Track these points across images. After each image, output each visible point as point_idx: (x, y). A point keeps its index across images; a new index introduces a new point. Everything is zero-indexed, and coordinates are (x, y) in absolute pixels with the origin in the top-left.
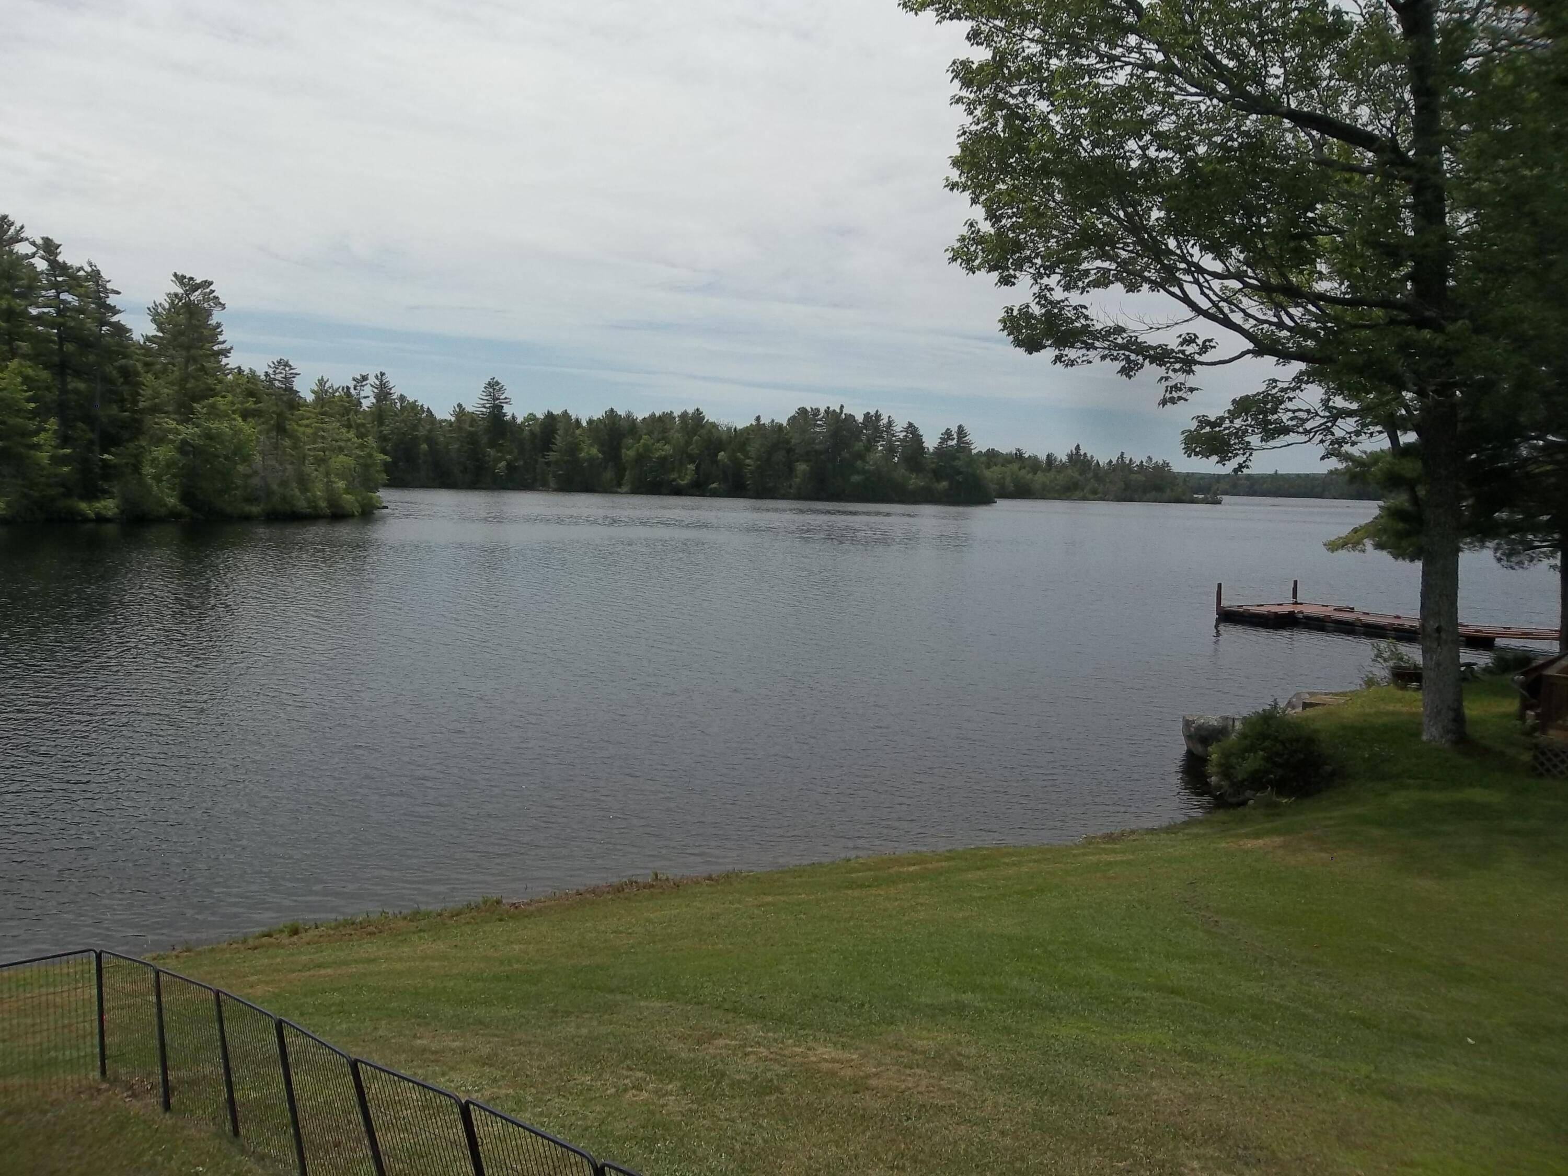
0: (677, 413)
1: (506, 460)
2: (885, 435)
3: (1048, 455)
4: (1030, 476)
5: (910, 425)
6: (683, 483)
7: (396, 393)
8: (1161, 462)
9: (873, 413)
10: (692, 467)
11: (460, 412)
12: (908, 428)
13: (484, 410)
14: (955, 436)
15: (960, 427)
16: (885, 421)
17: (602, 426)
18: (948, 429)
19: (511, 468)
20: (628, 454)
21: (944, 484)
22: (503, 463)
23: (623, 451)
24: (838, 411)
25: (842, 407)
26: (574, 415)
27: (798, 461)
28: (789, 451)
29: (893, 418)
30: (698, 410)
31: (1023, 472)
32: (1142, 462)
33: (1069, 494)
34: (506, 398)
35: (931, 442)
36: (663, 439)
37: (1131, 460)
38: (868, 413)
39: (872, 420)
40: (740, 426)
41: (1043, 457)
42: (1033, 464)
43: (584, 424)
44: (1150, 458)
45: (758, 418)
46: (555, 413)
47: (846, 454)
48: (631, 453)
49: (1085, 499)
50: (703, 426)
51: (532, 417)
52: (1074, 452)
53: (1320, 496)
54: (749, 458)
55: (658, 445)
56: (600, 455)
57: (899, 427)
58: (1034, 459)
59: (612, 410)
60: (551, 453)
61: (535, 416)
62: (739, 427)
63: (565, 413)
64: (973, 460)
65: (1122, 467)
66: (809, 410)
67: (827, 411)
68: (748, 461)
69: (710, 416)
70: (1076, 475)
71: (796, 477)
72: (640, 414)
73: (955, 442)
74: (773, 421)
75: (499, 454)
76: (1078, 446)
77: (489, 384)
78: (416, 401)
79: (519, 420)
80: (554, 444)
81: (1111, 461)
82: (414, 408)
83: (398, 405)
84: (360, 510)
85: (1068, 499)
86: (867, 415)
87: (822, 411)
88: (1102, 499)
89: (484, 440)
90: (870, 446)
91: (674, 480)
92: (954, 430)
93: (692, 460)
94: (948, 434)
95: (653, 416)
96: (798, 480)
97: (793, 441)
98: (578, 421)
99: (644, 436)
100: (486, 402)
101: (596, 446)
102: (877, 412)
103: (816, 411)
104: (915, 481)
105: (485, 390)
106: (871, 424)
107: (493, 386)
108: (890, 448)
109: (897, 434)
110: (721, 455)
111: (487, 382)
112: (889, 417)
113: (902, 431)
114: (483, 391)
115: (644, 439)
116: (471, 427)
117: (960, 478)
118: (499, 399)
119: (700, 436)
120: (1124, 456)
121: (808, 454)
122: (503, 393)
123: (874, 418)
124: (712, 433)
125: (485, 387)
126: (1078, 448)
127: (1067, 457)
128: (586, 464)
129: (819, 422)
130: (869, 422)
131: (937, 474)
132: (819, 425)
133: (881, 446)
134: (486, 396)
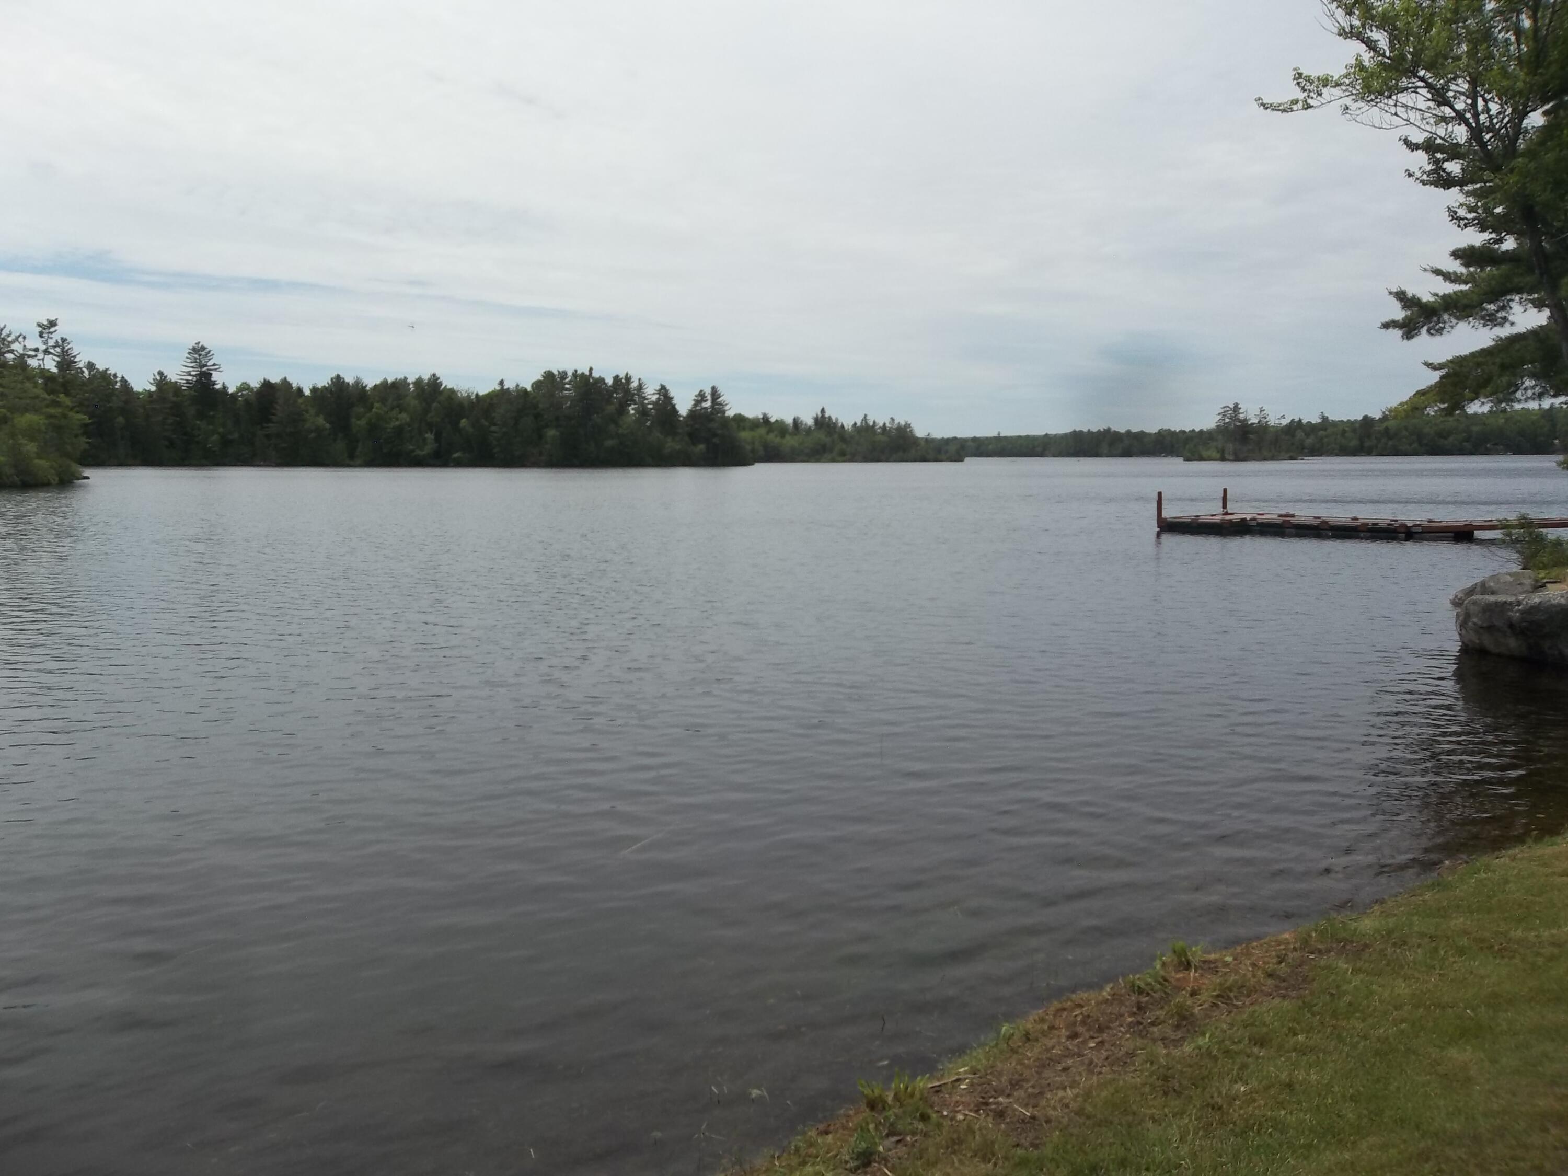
0: (411, 379)
1: (219, 433)
2: (636, 397)
3: (795, 419)
4: (778, 440)
5: (663, 388)
6: (424, 453)
7: (81, 361)
8: (903, 424)
9: (623, 375)
10: (430, 436)
11: (162, 382)
12: (660, 390)
13: (190, 378)
14: (709, 397)
15: (713, 388)
16: (634, 384)
17: (328, 395)
19: (226, 442)
20: (359, 424)
21: (702, 447)
22: (215, 437)
23: (353, 420)
24: (587, 373)
25: (591, 369)
26: (295, 382)
27: (547, 426)
28: (537, 416)
29: (644, 380)
30: (434, 375)
31: (771, 436)
32: (885, 424)
33: (818, 456)
34: (214, 365)
35: (683, 406)
36: (398, 406)
37: (874, 422)
38: (617, 376)
39: (622, 383)
41: (789, 421)
42: (780, 428)
43: (307, 392)
44: (893, 419)
45: (502, 383)
46: (273, 381)
47: (597, 418)
48: (363, 422)
49: (833, 460)
50: (441, 393)
51: (245, 387)
52: (820, 415)
53: (1041, 455)
54: (495, 425)
55: (394, 413)
56: (328, 426)
57: (651, 393)
58: (780, 424)
59: (338, 376)
60: (271, 425)
61: (249, 385)
62: (481, 393)
63: (285, 381)
64: (726, 422)
65: (865, 430)
66: (556, 373)
67: (575, 374)
68: (493, 428)
69: (448, 382)
70: (824, 437)
71: (546, 443)
72: (371, 381)
73: (709, 403)
74: (518, 385)
75: (211, 427)
76: (823, 409)
77: (194, 349)
78: (107, 370)
79: (231, 390)
80: (274, 414)
81: (855, 424)
82: (105, 377)
83: (86, 374)
84: (57, 479)
86: (616, 378)
87: (570, 374)
89: (191, 411)
90: (622, 409)
91: (413, 451)
92: (708, 392)
93: (430, 427)
94: (701, 397)
95: (385, 383)
96: (548, 446)
97: (541, 406)
98: (300, 390)
99: (376, 405)
100: (191, 369)
101: (322, 416)
102: (627, 374)
103: (563, 375)
104: (672, 445)
105: (189, 356)
106: (621, 387)
107: (199, 352)
108: (643, 412)
109: (649, 397)
110: (463, 422)
111: (191, 347)
112: (640, 379)
113: (654, 394)
114: (187, 358)
115: (377, 408)
116: (175, 399)
117: (716, 440)
118: (206, 366)
119: (439, 402)
120: (868, 418)
121: (557, 419)
122: (210, 359)
123: (624, 381)
124: (452, 399)
125: (189, 353)
126: (823, 411)
127: (813, 421)
128: (313, 435)
129: (567, 386)
130: (619, 385)
131: (694, 437)
132: (567, 389)
133: (633, 409)
134: (191, 362)
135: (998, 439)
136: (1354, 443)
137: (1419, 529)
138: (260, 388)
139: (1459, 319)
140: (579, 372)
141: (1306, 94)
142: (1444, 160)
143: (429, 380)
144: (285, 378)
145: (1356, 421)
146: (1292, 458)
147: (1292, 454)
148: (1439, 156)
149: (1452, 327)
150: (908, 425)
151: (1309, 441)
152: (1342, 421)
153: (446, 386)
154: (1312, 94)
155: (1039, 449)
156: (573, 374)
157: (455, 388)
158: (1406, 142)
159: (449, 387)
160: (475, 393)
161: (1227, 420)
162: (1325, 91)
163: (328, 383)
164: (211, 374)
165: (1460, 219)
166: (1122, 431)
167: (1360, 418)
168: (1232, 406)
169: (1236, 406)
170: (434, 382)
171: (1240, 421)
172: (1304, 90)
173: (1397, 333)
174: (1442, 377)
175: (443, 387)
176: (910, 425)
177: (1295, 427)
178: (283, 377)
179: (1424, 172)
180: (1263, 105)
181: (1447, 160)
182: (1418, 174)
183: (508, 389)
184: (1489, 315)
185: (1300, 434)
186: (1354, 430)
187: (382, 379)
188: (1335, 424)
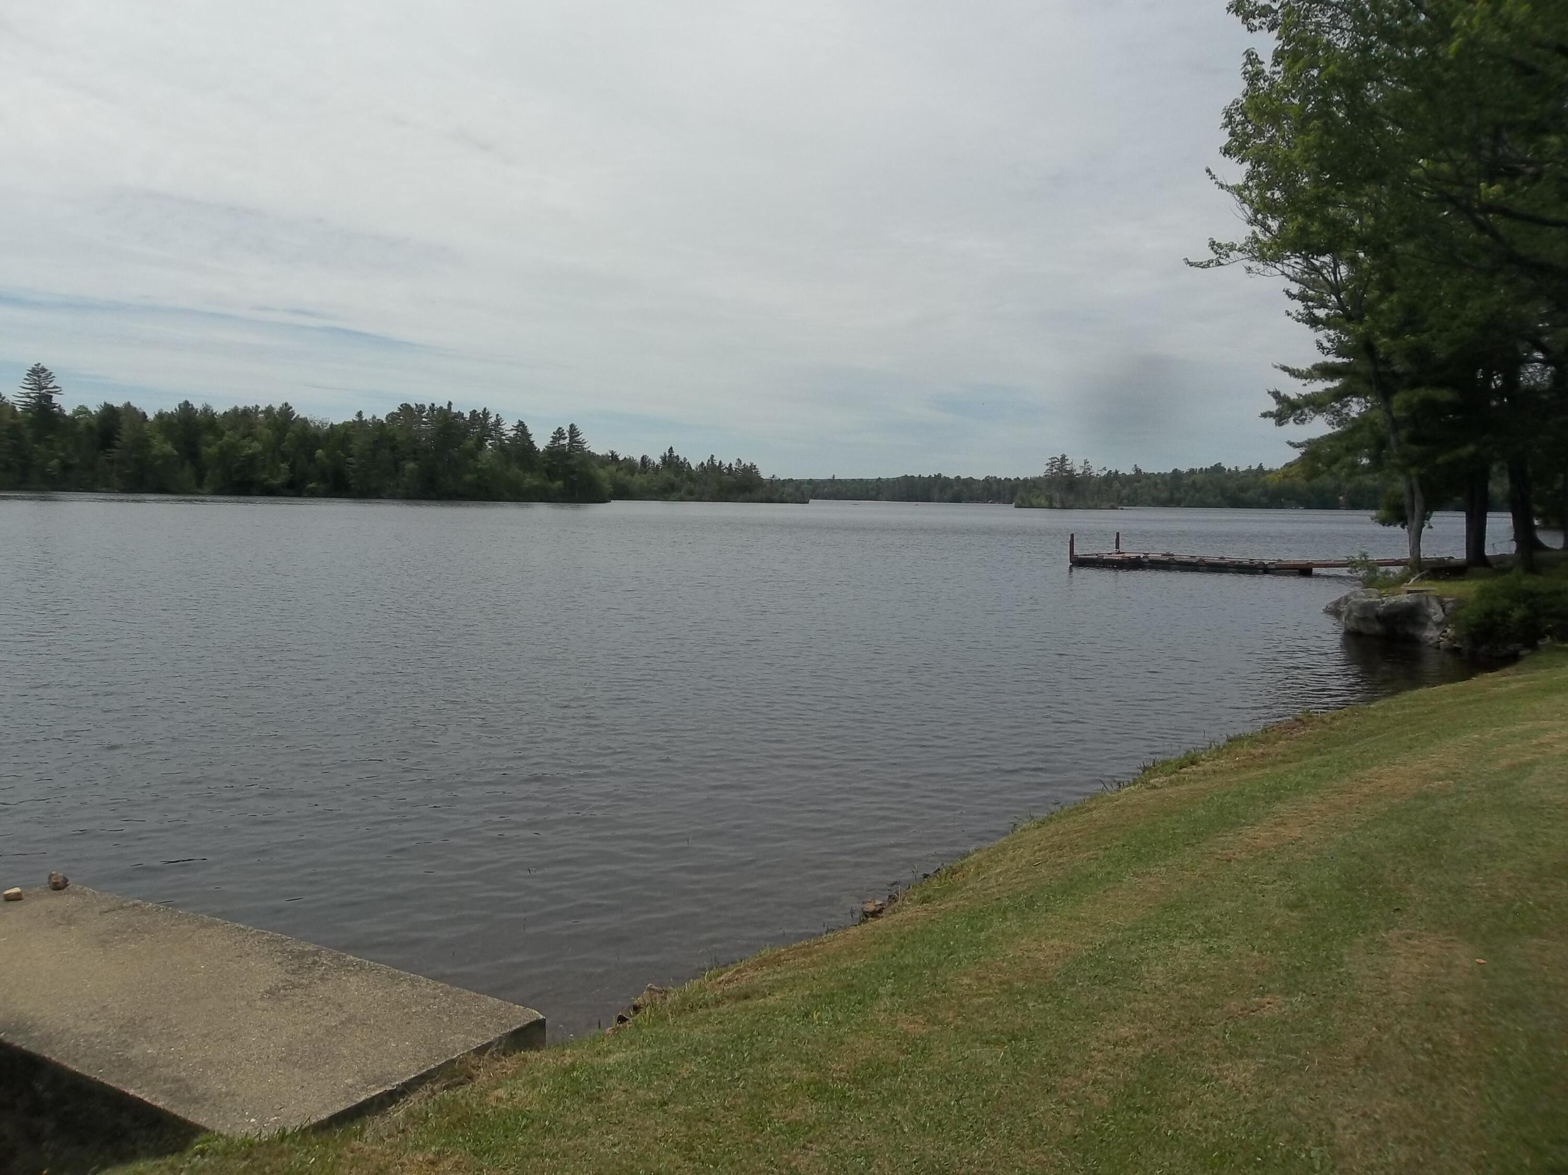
0: (262, 408)
1: (59, 458)
2: (493, 433)
3: (643, 458)
4: (628, 477)
5: (521, 424)
6: (275, 482)
8: (749, 465)
9: (480, 411)
10: (284, 466)
12: (518, 426)
13: (28, 400)
14: (567, 435)
15: (572, 426)
16: (493, 419)
17: (175, 421)
18: (560, 428)
19: (66, 467)
20: (210, 451)
21: (559, 483)
22: (55, 462)
23: (203, 447)
24: (446, 407)
25: (450, 404)
26: (139, 407)
27: (404, 459)
28: (393, 449)
29: (501, 416)
30: (286, 404)
31: (621, 473)
32: (731, 465)
33: (666, 495)
34: (55, 387)
35: (541, 441)
36: (249, 434)
37: (720, 463)
38: (475, 411)
39: (479, 419)
40: (338, 420)
41: (637, 459)
42: (628, 466)
43: (152, 417)
44: (738, 460)
45: (359, 414)
46: (115, 405)
47: (455, 452)
48: (213, 450)
49: (681, 499)
50: (294, 422)
51: (83, 410)
52: (668, 454)
53: (876, 498)
54: (352, 456)
55: (246, 441)
56: (175, 452)
57: (508, 428)
58: (629, 462)
59: (187, 403)
60: (114, 450)
61: (88, 408)
62: (336, 422)
63: (128, 405)
64: (585, 460)
65: (712, 470)
66: (413, 406)
67: (433, 408)
68: (350, 460)
69: (300, 412)
70: (672, 476)
71: (403, 476)
72: (220, 408)
73: (567, 441)
74: (374, 417)
75: (50, 451)
76: (671, 448)
77: (33, 370)
79: (69, 413)
80: (118, 440)
81: (702, 464)
85: (666, 499)
86: (474, 413)
88: (699, 500)
89: (29, 434)
90: (480, 444)
91: (266, 480)
92: (566, 429)
93: (285, 457)
94: (559, 434)
95: (236, 410)
96: (405, 479)
97: (398, 438)
98: (144, 415)
99: (228, 433)
100: (30, 391)
101: (170, 443)
102: (485, 409)
103: (421, 408)
104: (530, 480)
105: (27, 377)
106: (479, 422)
107: (38, 374)
108: (501, 448)
109: (507, 433)
110: (319, 452)
111: (30, 369)
112: (497, 415)
113: (512, 430)
114: (26, 379)
115: (229, 437)
116: (12, 421)
117: (574, 477)
118: (46, 388)
119: (293, 432)
120: (714, 458)
121: (415, 452)
122: (51, 382)
123: (481, 416)
124: (307, 429)
125: (28, 375)
126: (671, 449)
127: (660, 460)
128: (159, 462)
129: (424, 419)
130: (476, 420)
131: (551, 473)
132: (425, 423)
133: (490, 444)
134: (30, 384)
135: (833, 481)
136: (1165, 495)
137: (1273, 566)
138: (101, 412)
139: (1316, 413)
140: (437, 406)
141: (1218, 256)
142: (1313, 307)
143: (281, 408)
144: (129, 403)
145: (1165, 474)
146: (1113, 508)
147: (1113, 504)
148: (1310, 304)
149: (1311, 419)
150: (753, 467)
151: (1124, 492)
152: (1154, 474)
153: (298, 416)
154: (1222, 256)
155: (873, 493)
156: (430, 408)
157: (308, 418)
158: (1288, 293)
159: (302, 416)
160: (330, 423)
161: (1055, 471)
162: (1231, 254)
163: (176, 410)
164: (52, 396)
165: (1323, 348)
166: (952, 477)
167: (1170, 471)
168: (1059, 457)
169: (1063, 457)
170: (286, 410)
171: (1067, 472)
172: (1216, 252)
173: (1272, 421)
174: (1303, 454)
175: (294, 417)
176: (755, 466)
177: (1112, 478)
178: (126, 401)
179: (1299, 314)
180: (1188, 263)
181: (1316, 308)
182: (1295, 314)
183: (366, 420)
184: (1337, 411)
185: (1116, 485)
186: (1165, 483)
187: (232, 407)
188: (1148, 476)
